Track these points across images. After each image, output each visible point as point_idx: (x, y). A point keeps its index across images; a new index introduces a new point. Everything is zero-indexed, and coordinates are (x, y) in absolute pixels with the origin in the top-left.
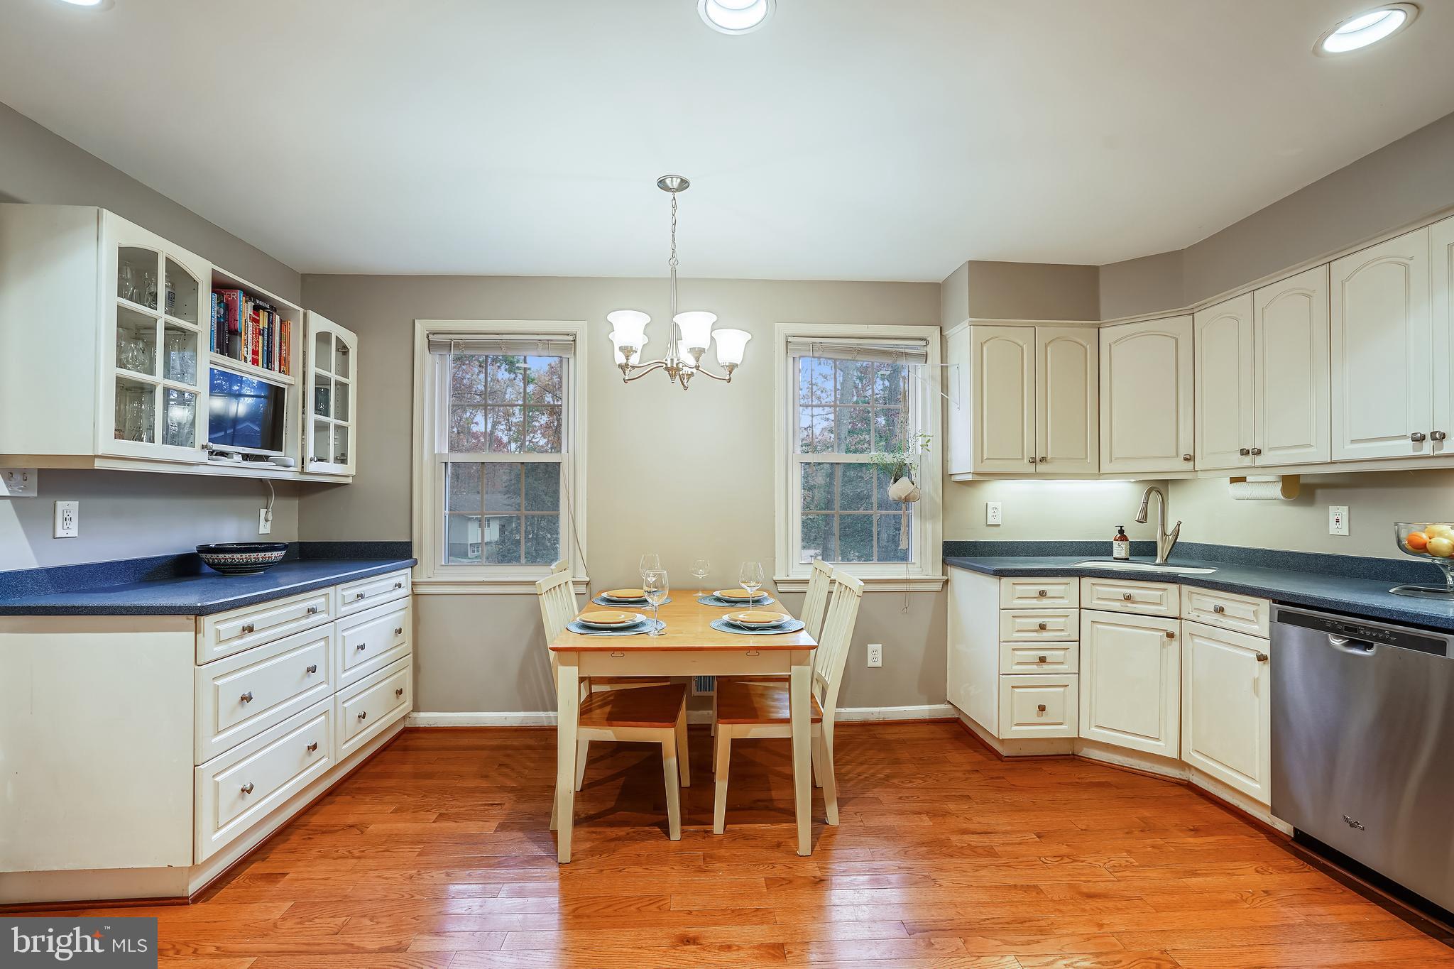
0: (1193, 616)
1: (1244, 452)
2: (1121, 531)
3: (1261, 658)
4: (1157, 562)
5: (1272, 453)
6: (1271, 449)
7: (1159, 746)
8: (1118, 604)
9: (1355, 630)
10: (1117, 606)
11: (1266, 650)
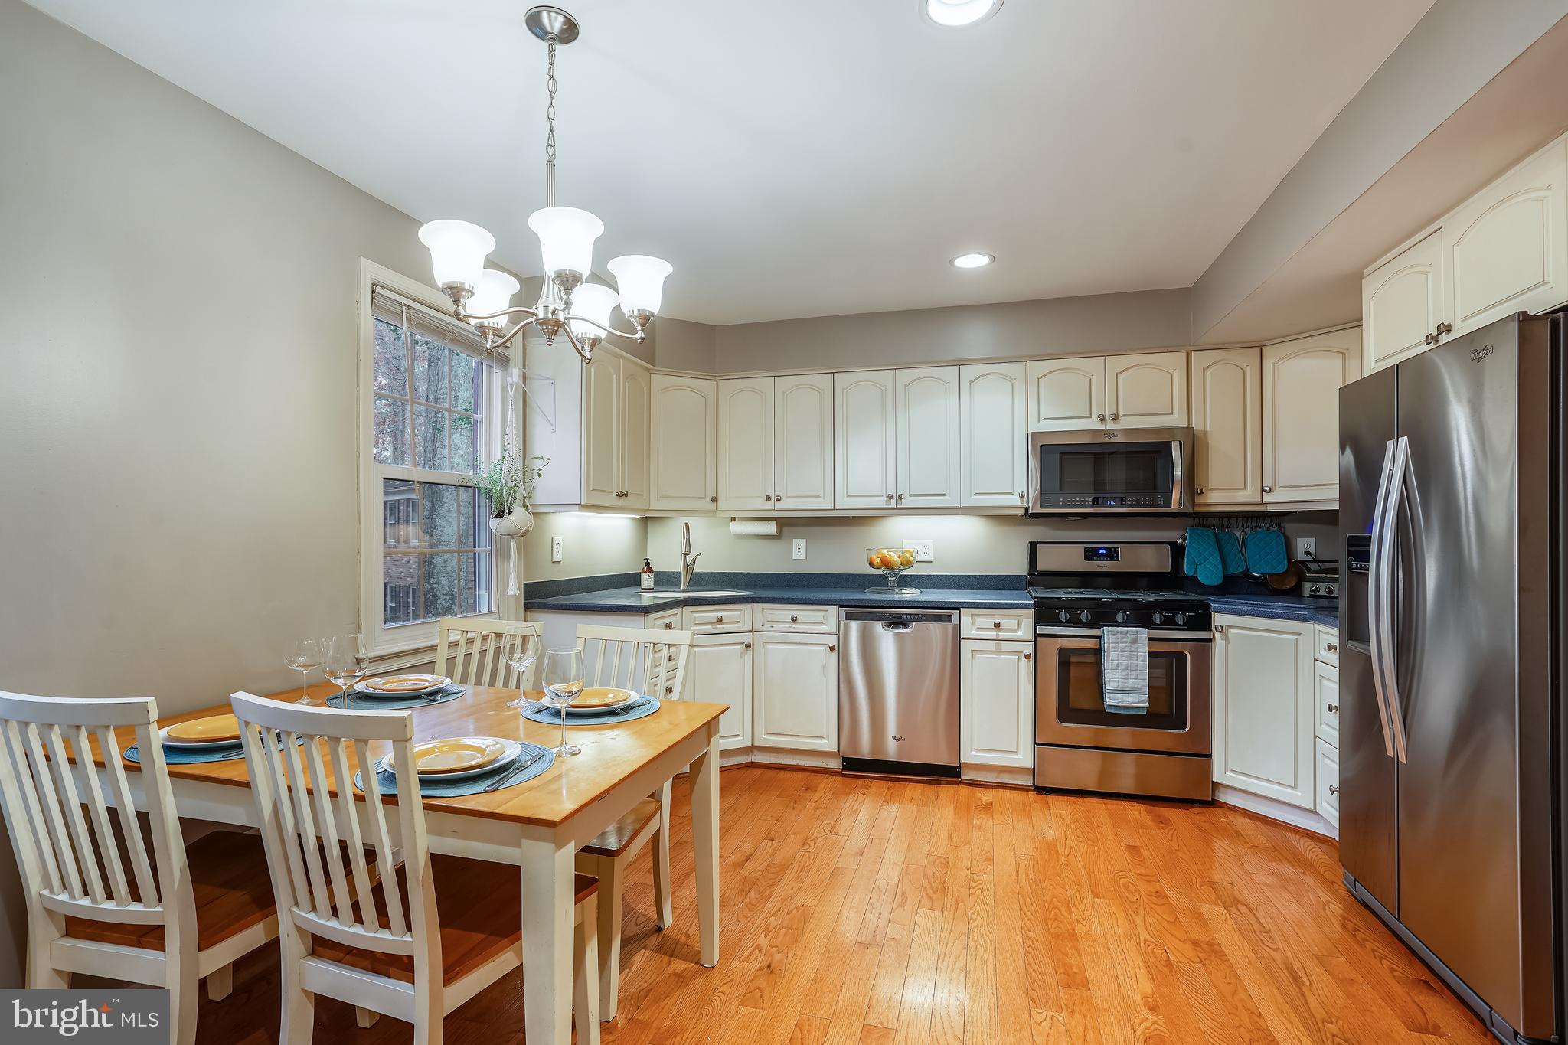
0: (767, 627)
1: (768, 499)
2: (648, 564)
3: (832, 649)
4: (682, 589)
5: (789, 500)
6: (788, 497)
7: (739, 740)
8: (710, 627)
9: (901, 617)
10: (709, 628)
11: (833, 640)
